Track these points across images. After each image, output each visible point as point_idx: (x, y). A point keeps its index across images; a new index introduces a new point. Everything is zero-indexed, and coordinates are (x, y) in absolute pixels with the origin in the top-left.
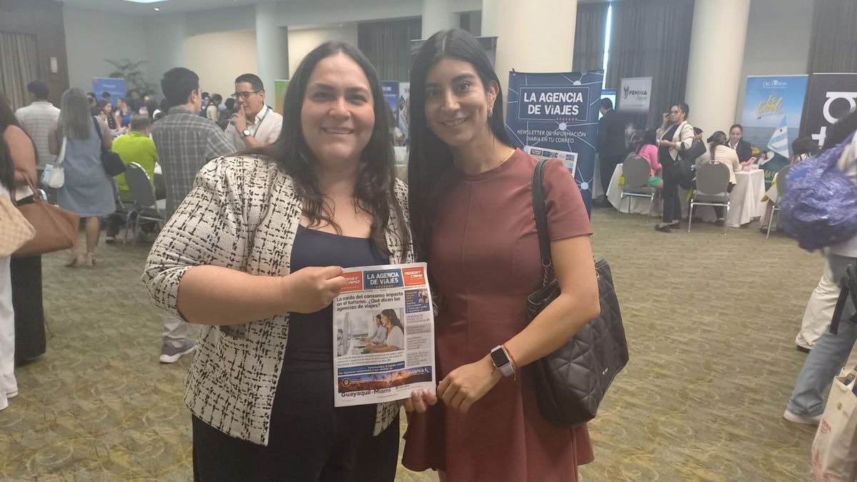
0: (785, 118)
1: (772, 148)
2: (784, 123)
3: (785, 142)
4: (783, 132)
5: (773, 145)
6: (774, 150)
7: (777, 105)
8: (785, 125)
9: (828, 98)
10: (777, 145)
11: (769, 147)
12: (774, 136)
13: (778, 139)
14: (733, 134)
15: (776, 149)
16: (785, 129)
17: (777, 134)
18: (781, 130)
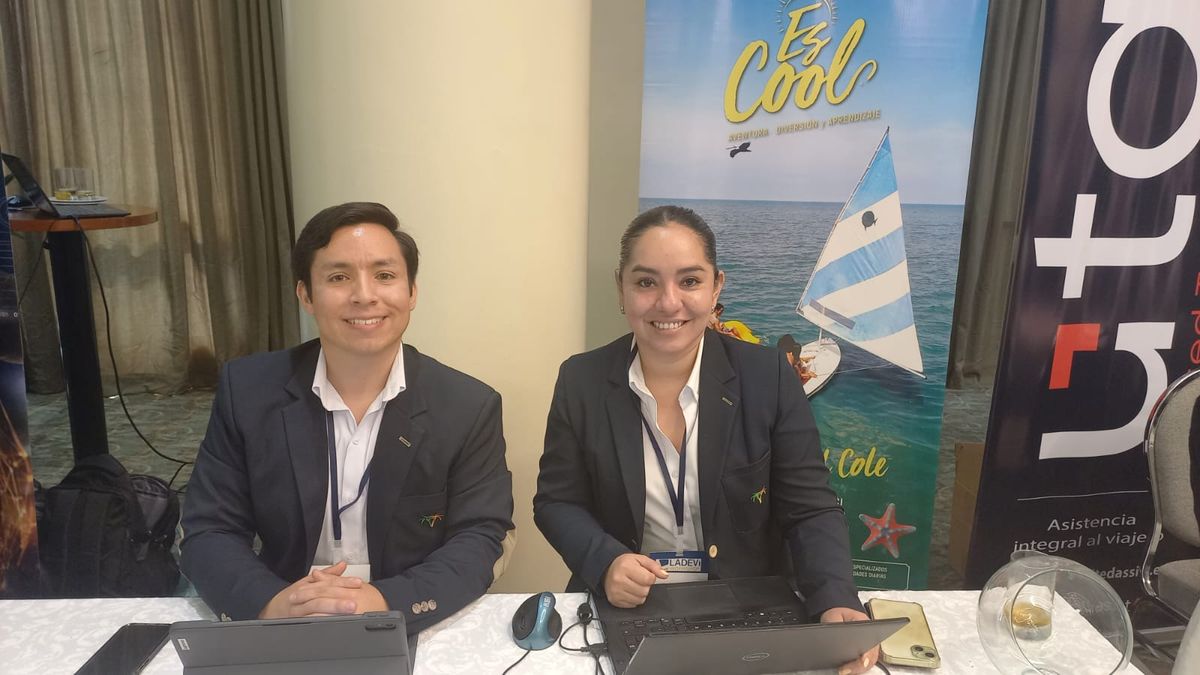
0: (886, 144)
1: (824, 322)
2: (878, 175)
3: (894, 285)
4: (877, 232)
5: (825, 301)
6: (842, 333)
7: (835, 70)
8: (890, 186)
9: (1115, 27)
10: (850, 300)
11: (809, 313)
12: (833, 251)
13: (857, 267)
14: (649, 280)
15: (849, 323)
16: (889, 213)
17: (845, 239)
18: (869, 220)
